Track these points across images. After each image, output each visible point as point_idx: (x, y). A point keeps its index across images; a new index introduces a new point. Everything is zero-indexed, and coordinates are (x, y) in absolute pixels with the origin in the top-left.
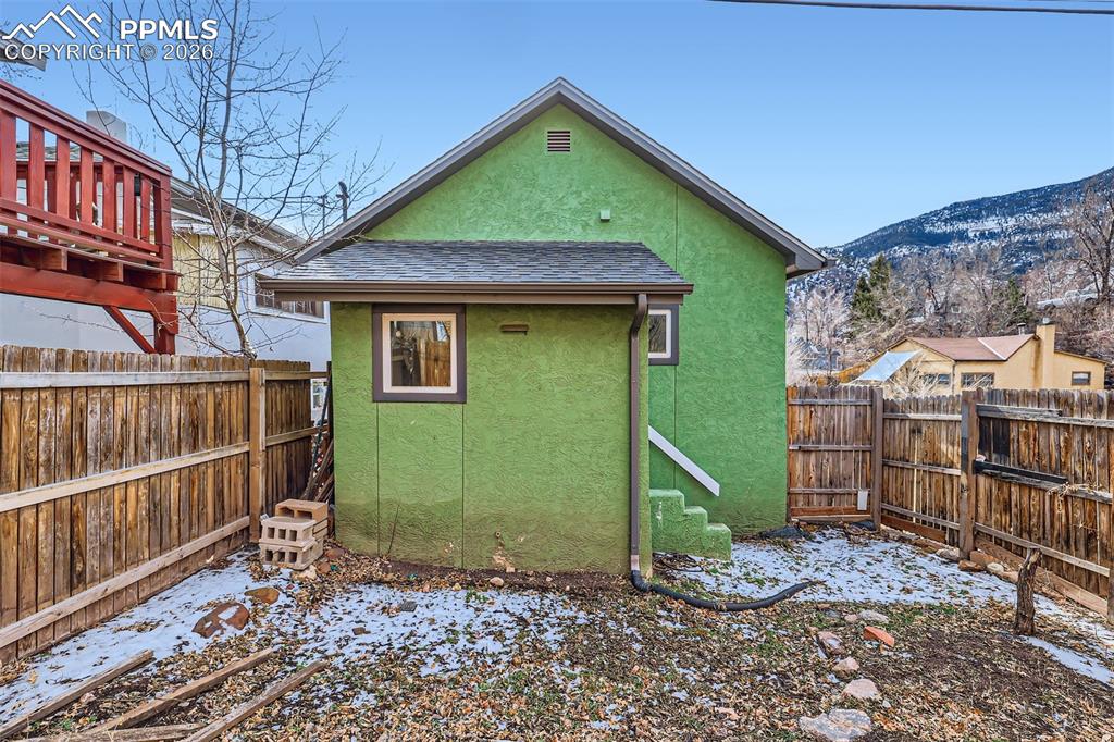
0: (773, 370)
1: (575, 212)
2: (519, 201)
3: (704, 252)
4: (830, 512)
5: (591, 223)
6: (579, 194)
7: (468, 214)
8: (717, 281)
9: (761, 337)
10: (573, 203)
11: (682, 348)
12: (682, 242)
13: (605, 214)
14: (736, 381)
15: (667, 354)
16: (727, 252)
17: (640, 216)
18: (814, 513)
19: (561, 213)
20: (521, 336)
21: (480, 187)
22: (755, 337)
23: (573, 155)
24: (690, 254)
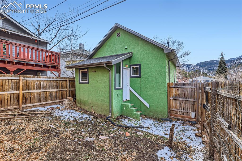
0: (163, 78)
1: (121, 48)
2: (112, 48)
3: (146, 52)
4: (183, 117)
5: (124, 49)
6: (122, 44)
7: (105, 51)
8: (149, 58)
9: (160, 70)
10: (121, 46)
11: (142, 74)
12: (141, 50)
13: (126, 47)
14: (154, 81)
15: (139, 75)
16: (151, 51)
17: (133, 46)
18: (178, 116)
19: (119, 49)
20: (95, 72)
21: (107, 46)
22: (158, 71)
23: (121, 37)
24: (143, 53)
